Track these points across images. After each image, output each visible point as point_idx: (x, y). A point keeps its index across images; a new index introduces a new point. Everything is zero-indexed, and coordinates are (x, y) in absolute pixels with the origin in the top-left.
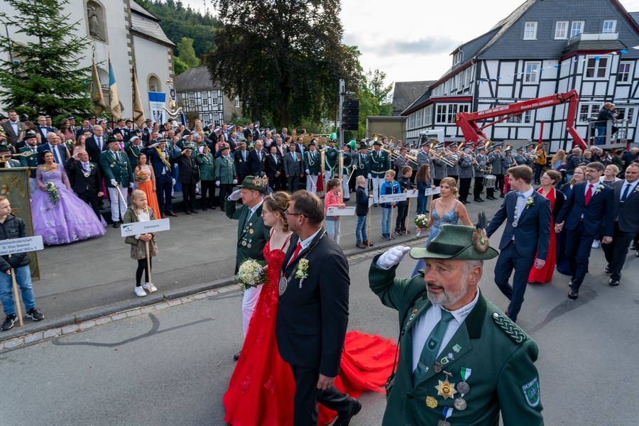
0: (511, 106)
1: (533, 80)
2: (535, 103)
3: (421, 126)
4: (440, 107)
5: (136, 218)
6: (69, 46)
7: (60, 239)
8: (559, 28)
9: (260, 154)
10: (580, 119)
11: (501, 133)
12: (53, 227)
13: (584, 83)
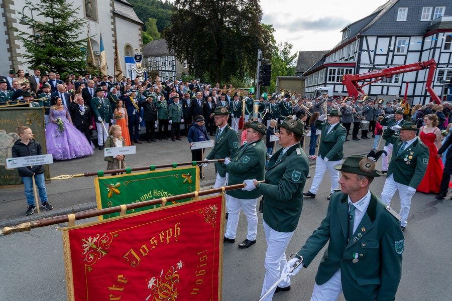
0: (384, 71)
1: (403, 52)
2: (404, 68)
3: (317, 84)
4: (331, 70)
5: (114, 144)
6: (72, 25)
7: (64, 157)
8: (425, 12)
9: (200, 102)
10: (438, 81)
11: (376, 90)
12: (60, 148)
13: (442, 54)
